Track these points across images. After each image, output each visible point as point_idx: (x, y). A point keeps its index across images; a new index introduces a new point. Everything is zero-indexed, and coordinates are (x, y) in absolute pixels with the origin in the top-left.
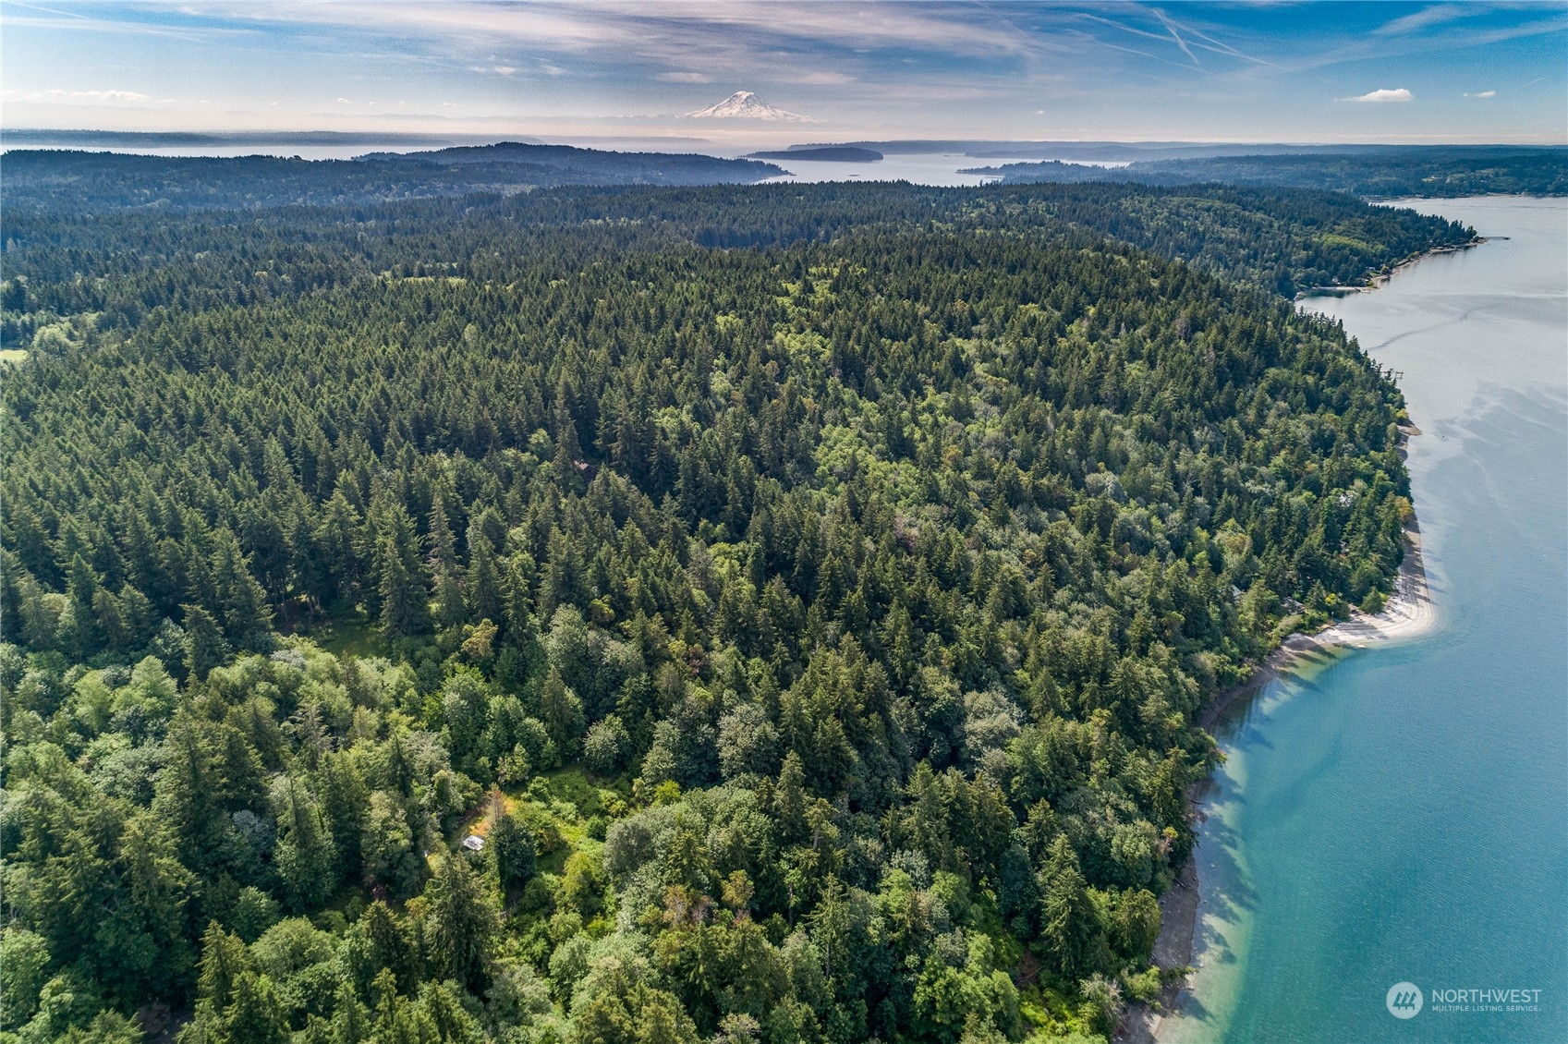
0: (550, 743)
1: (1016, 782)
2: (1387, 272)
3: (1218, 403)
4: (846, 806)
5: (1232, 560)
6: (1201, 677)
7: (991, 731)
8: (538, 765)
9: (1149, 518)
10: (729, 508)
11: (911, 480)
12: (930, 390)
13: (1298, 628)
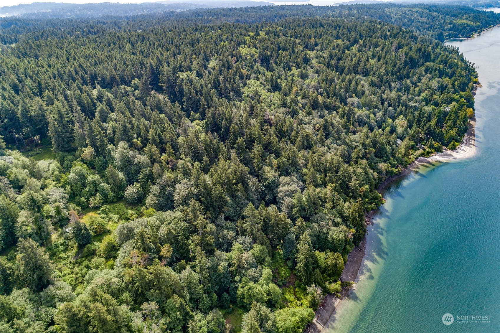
0: (111, 193)
1: (294, 211)
2: (479, 33)
3: (402, 74)
4: (223, 218)
5: (399, 130)
6: (380, 172)
7: (288, 191)
8: (106, 201)
9: (369, 114)
10: (201, 107)
11: (277, 99)
12: (294, 68)
13: (422, 155)
